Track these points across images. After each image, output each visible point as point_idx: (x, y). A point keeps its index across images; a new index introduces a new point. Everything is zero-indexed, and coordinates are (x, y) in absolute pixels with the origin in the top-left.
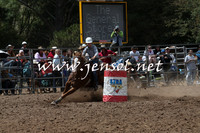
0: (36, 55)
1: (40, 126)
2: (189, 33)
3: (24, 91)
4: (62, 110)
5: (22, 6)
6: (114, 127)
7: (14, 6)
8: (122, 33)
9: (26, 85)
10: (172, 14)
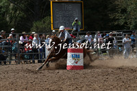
0: (21, 38)
1: (23, 86)
2: (126, 23)
3: (13, 62)
4: (39, 75)
5: (11, 4)
6: (74, 87)
7: (6, 4)
8: (80, 23)
9: (14, 58)
10: (114, 10)
